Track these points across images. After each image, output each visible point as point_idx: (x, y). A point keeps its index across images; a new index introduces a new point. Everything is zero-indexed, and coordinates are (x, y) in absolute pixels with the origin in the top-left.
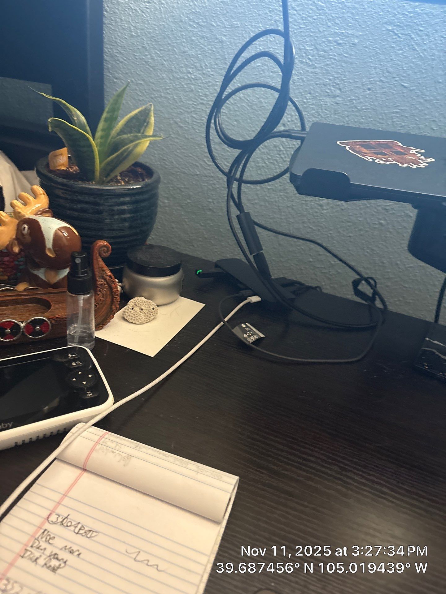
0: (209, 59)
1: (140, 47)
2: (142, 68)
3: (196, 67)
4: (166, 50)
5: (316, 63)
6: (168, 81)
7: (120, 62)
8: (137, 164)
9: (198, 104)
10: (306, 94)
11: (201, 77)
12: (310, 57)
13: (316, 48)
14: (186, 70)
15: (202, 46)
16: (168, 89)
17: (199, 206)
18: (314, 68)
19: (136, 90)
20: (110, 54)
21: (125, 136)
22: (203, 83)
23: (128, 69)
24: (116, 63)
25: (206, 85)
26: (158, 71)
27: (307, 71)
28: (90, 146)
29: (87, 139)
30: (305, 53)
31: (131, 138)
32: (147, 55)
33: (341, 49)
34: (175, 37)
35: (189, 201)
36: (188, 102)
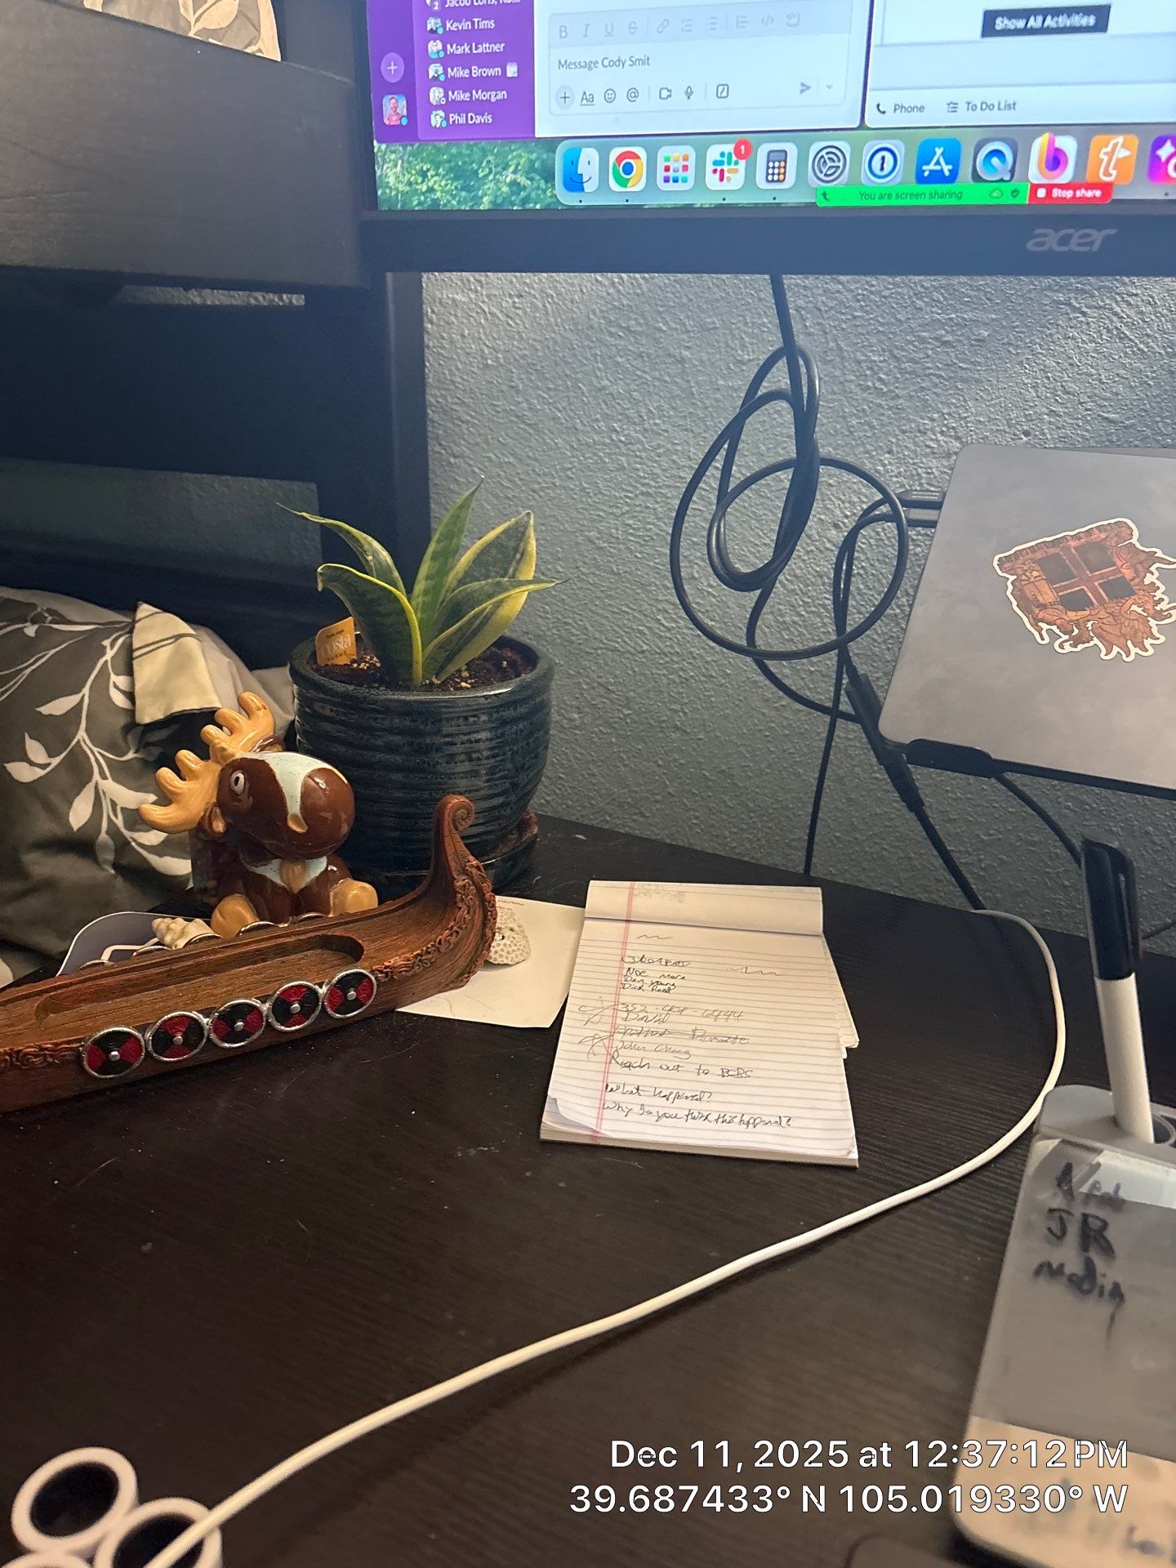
0: (658, 397)
1: (504, 388)
2: (509, 431)
3: (627, 417)
4: (561, 388)
5: (897, 388)
6: (568, 453)
7: (463, 422)
8: (503, 642)
9: (636, 496)
10: (883, 455)
11: (640, 436)
12: (883, 376)
13: (895, 357)
14: (607, 426)
15: (639, 373)
16: (570, 469)
17: (652, 722)
18: (893, 399)
19: (499, 475)
20: (442, 408)
21: (475, 585)
22: (645, 449)
23: (480, 435)
24: (453, 423)
25: (653, 454)
26: (544, 433)
27: (880, 405)
28: (402, 611)
29: (397, 600)
30: (870, 369)
31: (486, 587)
32: (519, 403)
33: (953, 355)
34: (579, 360)
35: (626, 712)
36: (613, 492)
